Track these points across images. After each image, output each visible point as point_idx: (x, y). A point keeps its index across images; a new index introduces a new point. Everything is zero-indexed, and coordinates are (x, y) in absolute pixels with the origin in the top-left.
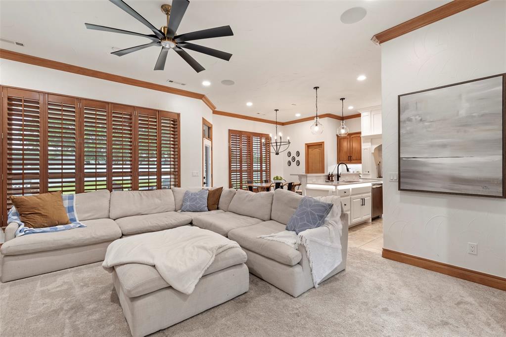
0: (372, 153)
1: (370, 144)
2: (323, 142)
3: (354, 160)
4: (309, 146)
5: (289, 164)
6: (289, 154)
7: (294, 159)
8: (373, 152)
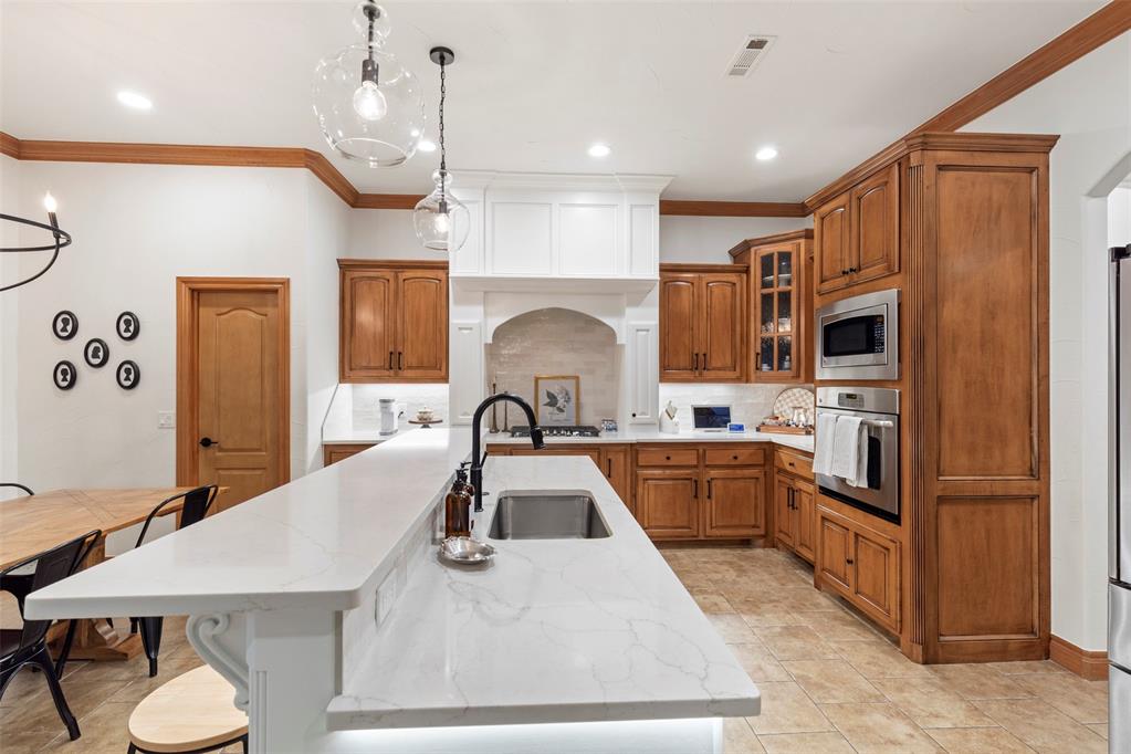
0: (486, 344)
1: (480, 309)
2: (286, 283)
3: (410, 368)
4: (197, 293)
5: (67, 377)
6: (66, 325)
7: (98, 353)
8: (490, 341)
